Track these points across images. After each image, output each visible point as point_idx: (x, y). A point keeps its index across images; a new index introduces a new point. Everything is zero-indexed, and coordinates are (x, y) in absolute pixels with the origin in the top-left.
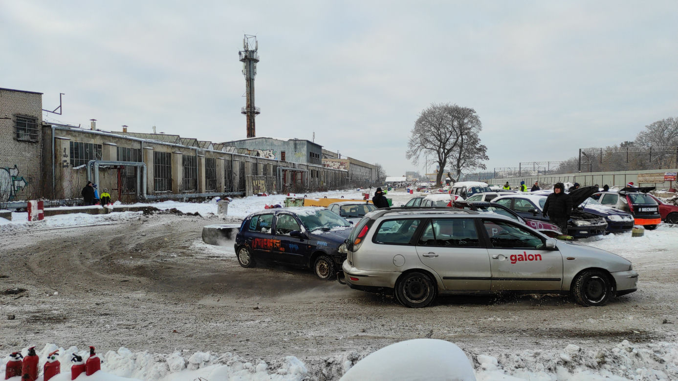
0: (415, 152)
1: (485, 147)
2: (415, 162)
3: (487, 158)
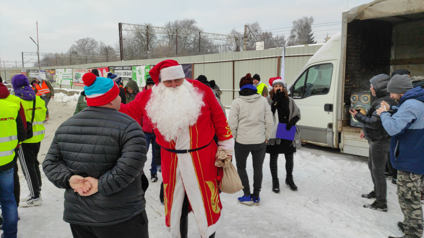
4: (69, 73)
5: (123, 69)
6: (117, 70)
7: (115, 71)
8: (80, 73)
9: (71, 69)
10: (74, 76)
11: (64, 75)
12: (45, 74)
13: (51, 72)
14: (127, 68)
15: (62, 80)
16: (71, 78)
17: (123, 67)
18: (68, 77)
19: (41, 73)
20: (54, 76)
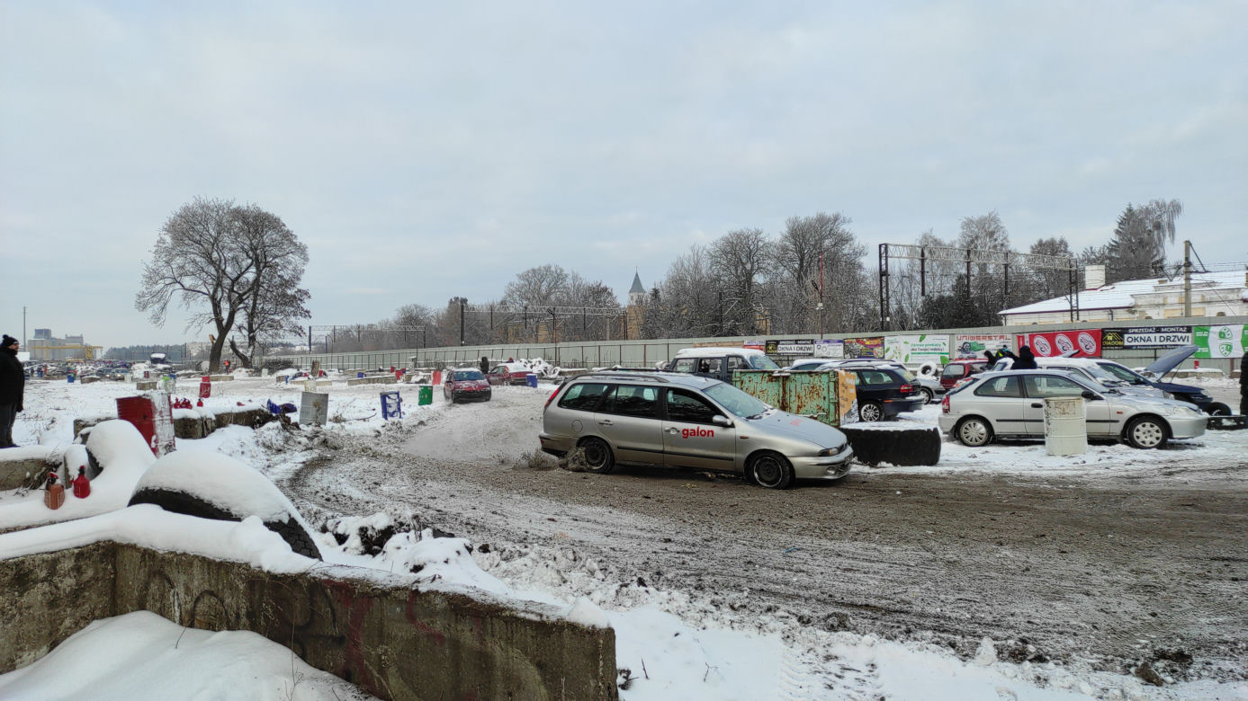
0: (159, 297)
1: (306, 293)
2: (156, 319)
3: (307, 314)
4: (941, 342)
5: (1160, 332)
6: (1134, 333)
7: (1126, 336)
8: (980, 342)
9: (948, 336)
10: (957, 348)
11: (915, 348)
12: (842, 347)
13: (868, 343)
14: (1172, 329)
15: (910, 355)
16: (947, 351)
17: (1157, 328)
18: (935, 349)
19: (826, 345)
20: (878, 350)
